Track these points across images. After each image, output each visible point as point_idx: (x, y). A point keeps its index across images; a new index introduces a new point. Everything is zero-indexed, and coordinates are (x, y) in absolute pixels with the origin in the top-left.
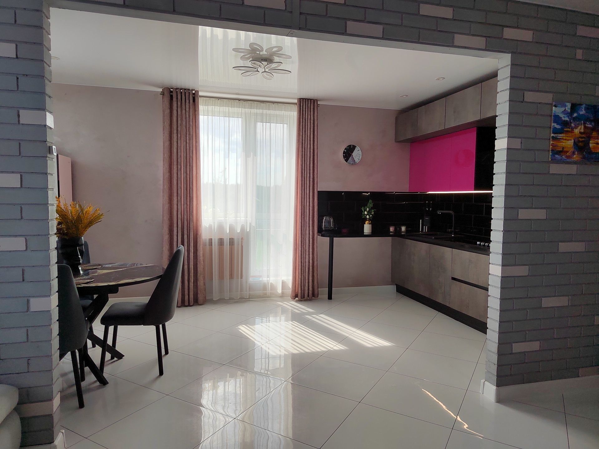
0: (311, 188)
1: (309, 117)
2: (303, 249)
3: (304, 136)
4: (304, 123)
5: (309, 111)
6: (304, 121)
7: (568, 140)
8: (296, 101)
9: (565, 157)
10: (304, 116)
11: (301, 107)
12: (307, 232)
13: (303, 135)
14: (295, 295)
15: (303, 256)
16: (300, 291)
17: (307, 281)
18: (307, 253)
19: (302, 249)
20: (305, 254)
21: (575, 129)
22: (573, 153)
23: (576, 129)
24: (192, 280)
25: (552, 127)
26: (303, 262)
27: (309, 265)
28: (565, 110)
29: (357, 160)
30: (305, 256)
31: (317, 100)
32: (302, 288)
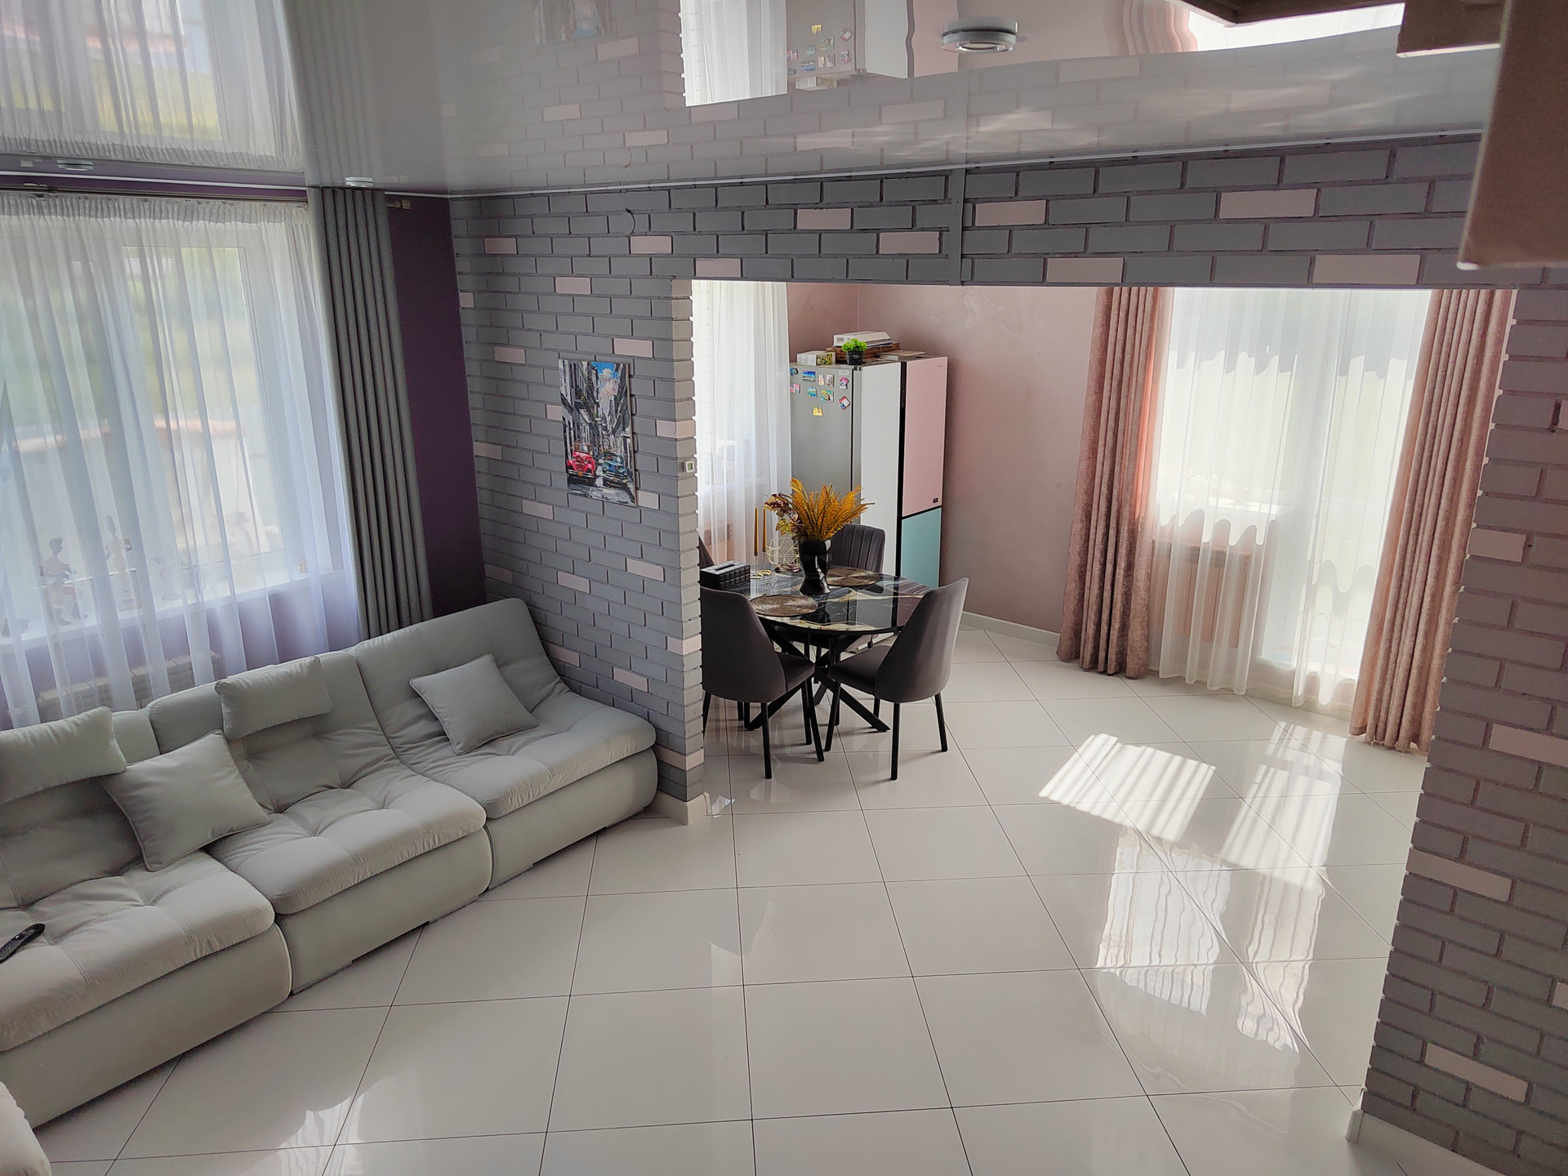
14: (1358, 726)
16: (1370, 720)
17: (1397, 701)
24: (1116, 625)
32: (1382, 714)
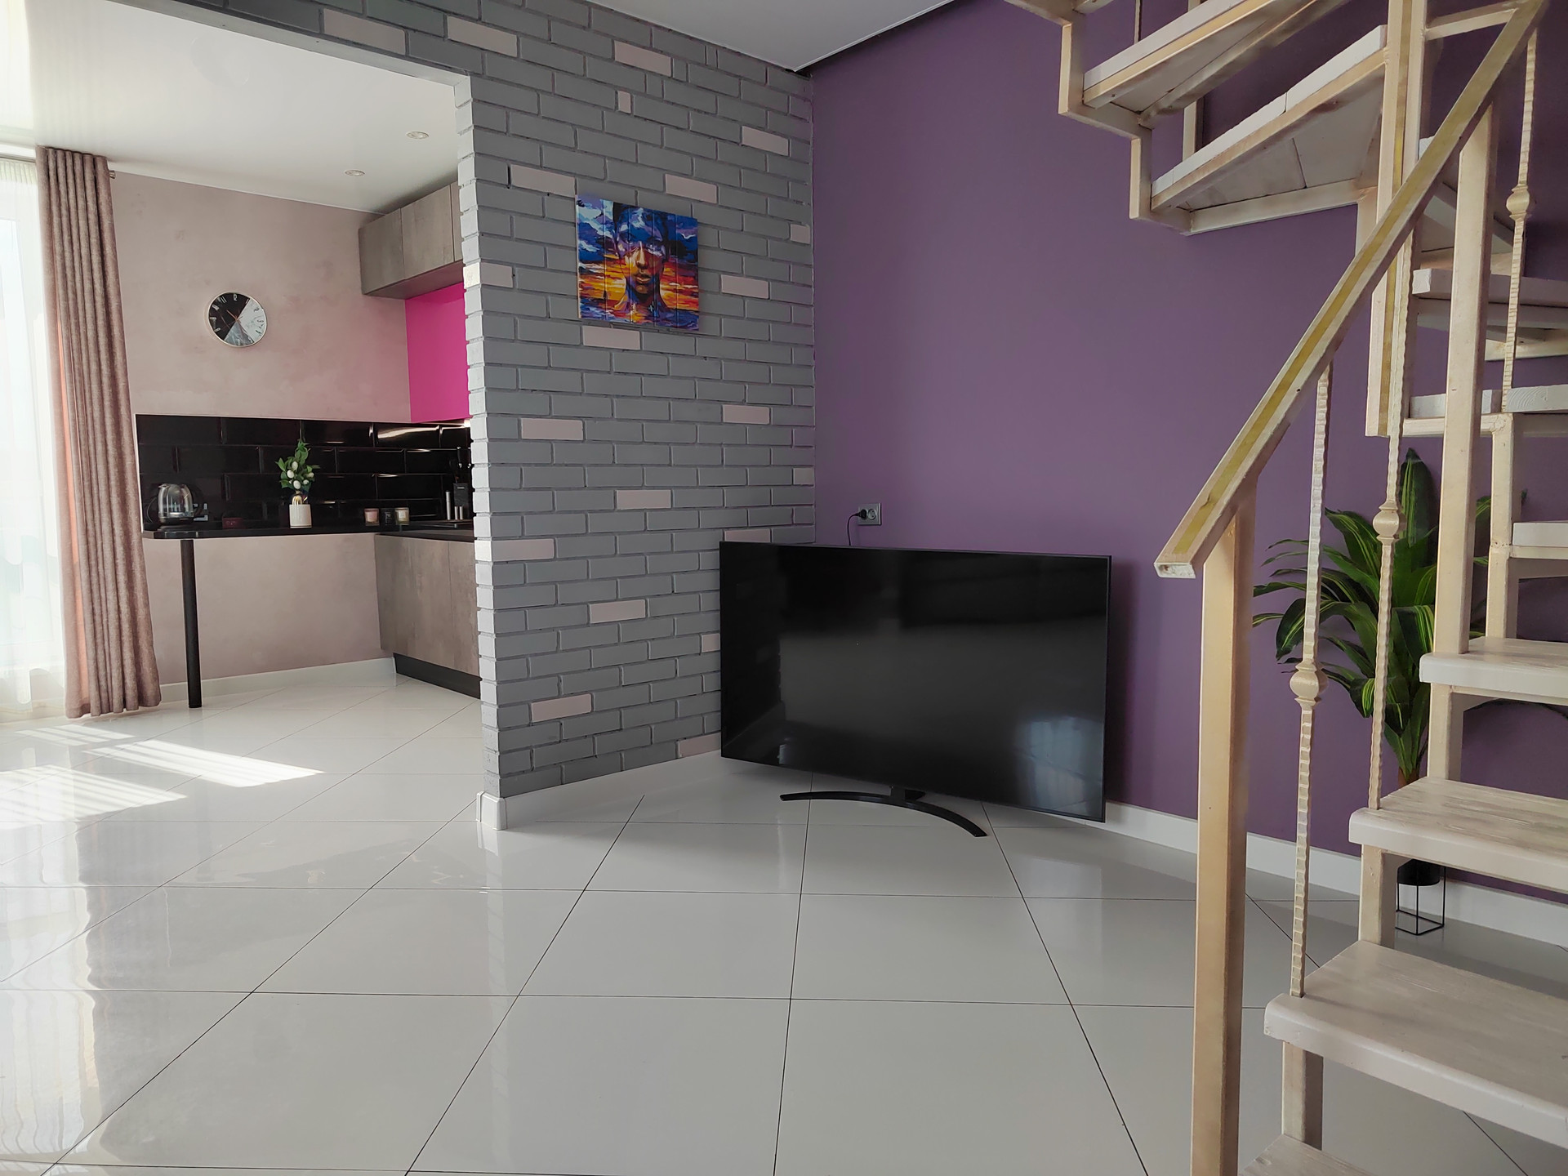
0: (107, 403)
1: (81, 203)
2: (94, 574)
3: (67, 255)
4: (65, 219)
5: (78, 186)
6: (64, 212)
7: (614, 278)
8: (31, 153)
9: (612, 313)
10: (63, 200)
11: (52, 173)
12: (106, 528)
13: (63, 251)
14: (77, 706)
15: (96, 595)
16: (94, 693)
17: (115, 664)
18: (111, 587)
19: (90, 576)
20: (103, 590)
21: (626, 257)
22: (627, 306)
23: (629, 256)
25: (578, 249)
26: (97, 611)
27: (120, 619)
28: (602, 214)
29: (253, 335)
30: (103, 595)
31: (105, 160)
32: (103, 683)
